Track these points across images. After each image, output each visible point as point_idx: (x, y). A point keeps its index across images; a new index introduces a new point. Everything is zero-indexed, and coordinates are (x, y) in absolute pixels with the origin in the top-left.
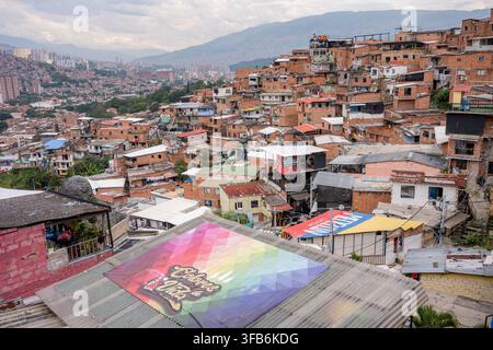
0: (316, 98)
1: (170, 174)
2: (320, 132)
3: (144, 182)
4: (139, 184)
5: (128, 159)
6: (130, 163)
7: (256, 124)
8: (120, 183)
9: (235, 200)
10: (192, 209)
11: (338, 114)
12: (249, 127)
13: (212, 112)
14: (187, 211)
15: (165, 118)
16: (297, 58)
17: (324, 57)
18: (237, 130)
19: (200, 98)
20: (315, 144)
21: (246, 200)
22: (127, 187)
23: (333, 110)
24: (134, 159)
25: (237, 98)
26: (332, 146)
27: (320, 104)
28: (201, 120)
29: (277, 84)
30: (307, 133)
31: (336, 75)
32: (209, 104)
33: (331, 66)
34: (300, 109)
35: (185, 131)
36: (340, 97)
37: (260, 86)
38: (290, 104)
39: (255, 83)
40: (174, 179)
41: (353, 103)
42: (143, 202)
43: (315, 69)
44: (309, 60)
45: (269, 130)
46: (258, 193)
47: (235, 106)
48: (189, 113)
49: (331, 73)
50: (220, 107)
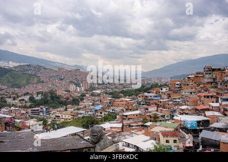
0: (206, 94)
1: (140, 124)
2: (208, 110)
3: (130, 126)
4: (128, 127)
5: (124, 116)
6: (125, 117)
7: (178, 104)
8: (120, 125)
9: (166, 139)
10: (147, 141)
11: (217, 102)
12: (175, 105)
13: (159, 98)
14: (145, 141)
15: (140, 99)
16: (198, 75)
17: (210, 76)
18: (170, 106)
19: (155, 92)
20: (205, 116)
21: (171, 139)
22: (122, 128)
23: (214, 100)
24: (126, 116)
25: (170, 92)
26: (213, 117)
27: (208, 97)
28: (154, 101)
29: (188, 87)
30: (201, 110)
31: (217, 83)
32: (159, 94)
33: (214, 79)
34: (198, 98)
35: (148, 105)
36: (218, 94)
37: (181, 87)
38: (194, 96)
39: (178, 86)
40: (142, 126)
41: (224, 97)
42: (128, 135)
43: (206, 80)
44: (203, 77)
45: (184, 107)
46: (177, 136)
47: (169, 96)
48: (150, 98)
49: (214, 83)
50: (163, 96)
